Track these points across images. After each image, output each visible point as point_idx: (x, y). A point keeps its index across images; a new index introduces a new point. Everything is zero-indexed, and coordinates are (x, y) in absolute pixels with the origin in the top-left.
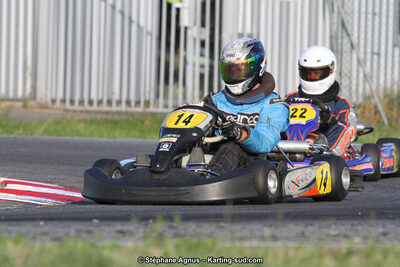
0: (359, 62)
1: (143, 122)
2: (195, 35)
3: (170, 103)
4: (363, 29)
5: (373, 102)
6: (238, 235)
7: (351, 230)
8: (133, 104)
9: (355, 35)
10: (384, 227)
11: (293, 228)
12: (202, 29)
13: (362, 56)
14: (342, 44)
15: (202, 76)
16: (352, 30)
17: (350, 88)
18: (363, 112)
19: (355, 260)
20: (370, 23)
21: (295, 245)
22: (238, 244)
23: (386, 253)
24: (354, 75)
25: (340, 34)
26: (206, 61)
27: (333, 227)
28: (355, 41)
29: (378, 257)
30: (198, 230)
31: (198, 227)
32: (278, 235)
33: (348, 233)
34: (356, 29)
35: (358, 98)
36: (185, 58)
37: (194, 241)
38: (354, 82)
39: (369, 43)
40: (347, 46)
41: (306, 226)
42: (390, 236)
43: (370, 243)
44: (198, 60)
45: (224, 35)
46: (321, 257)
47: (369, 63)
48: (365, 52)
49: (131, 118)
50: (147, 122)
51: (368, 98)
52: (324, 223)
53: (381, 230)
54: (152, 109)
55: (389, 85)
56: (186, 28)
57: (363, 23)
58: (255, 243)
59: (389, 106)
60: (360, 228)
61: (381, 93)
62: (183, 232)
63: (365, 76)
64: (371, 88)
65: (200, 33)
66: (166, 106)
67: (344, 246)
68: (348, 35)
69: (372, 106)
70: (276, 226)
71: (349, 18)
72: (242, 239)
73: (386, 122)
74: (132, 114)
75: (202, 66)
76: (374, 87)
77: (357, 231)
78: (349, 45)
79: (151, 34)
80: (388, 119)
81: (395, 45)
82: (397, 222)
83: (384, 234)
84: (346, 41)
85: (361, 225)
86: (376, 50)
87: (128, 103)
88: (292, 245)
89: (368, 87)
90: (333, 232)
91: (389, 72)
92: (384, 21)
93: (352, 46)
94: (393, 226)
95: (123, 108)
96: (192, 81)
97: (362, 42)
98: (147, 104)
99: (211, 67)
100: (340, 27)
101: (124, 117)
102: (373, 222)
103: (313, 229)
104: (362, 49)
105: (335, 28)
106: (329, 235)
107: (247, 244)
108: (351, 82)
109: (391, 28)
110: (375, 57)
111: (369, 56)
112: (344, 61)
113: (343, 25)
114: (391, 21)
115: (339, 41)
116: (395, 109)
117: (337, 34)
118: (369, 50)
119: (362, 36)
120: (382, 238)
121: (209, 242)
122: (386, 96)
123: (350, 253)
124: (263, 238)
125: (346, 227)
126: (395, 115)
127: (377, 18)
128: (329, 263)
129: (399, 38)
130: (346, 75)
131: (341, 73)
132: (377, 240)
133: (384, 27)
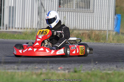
4: (48, 6)
6: (7, 68)
9: (46, 7)
10: (52, 66)
11: (24, 66)
16: (45, 5)
17: (44, 24)
20: (50, 4)
22: (7, 71)
23: (52, 74)
28: (46, 9)
29: (50, 75)
33: (41, 68)
34: (46, 5)
39: (50, 10)
40: (43, 11)
42: (54, 69)
43: (48, 71)
45: (5, 6)
46: (32, 75)
52: (34, 65)
53: (51, 67)
57: (48, 3)
58: (12, 71)
60: (45, 66)
67: (39, 71)
68: (43, 7)
71: (44, 2)
78: (44, 10)
82: (56, 64)
84: (43, 9)
88: (23, 71)
90: (36, 67)
92: (54, 3)
93: (45, 11)
100: (41, 5)
103: (30, 67)
105: (39, 5)
107: (9, 71)
108: (44, 22)
109: (56, 5)
112: (42, 15)
113: (42, 4)
114: (57, 3)
115: (41, 9)
117: (40, 7)
119: (48, 7)
120: (51, 69)
123: (41, 74)
124: (14, 69)
127: (52, 2)
128: (34, 77)
129: (59, 8)
130: (43, 20)
131: (41, 19)
132: (50, 70)
133: (54, 5)
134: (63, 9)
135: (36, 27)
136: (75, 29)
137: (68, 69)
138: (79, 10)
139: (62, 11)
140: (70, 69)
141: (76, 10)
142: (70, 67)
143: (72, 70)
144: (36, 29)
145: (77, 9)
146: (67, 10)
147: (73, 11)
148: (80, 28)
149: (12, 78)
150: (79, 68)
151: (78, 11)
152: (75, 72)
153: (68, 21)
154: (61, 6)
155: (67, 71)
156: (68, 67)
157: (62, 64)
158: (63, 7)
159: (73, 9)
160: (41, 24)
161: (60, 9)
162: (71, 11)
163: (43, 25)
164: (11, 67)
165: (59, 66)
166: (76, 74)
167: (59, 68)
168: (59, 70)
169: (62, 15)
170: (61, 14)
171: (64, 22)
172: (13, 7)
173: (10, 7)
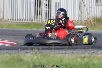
0: (86, 9)
1: (31, 25)
2: (44, 3)
3: (38, 20)
5: (90, 20)
6: (56, 53)
7: (84, 52)
8: (29, 20)
10: (93, 51)
11: (70, 51)
12: (46, 1)
13: (87, 8)
14: (82, 5)
15: (46, 13)
17: (84, 16)
18: (87, 22)
22: (56, 55)
23: (94, 57)
24: (85, 13)
25: (81, 3)
26: (47, 9)
27: (80, 51)
29: (92, 58)
30: (46, 52)
32: (66, 53)
35: (86, 19)
36: (42, 9)
37: (45, 54)
38: (85, 15)
39: (89, 5)
40: (83, 6)
41: (73, 51)
43: (90, 55)
44: (45, 9)
45: (52, 3)
46: (77, 58)
47: (89, 10)
49: (28, 24)
50: (32, 25)
51: (88, 19)
52: (78, 50)
53: (92, 52)
54: (33, 22)
55: (94, 15)
56: (42, 1)
58: (60, 55)
60: (87, 51)
61: (92, 17)
63: (88, 13)
64: (89, 16)
65: (46, 2)
66: (37, 21)
67: (83, 55)
68: (84, 3)
69: (90, 21)
70: (66, 51)
72: (57, 54)
73: (93, 25)
74: (28, 23)
75: (46, 11)
76: (90, 16)
77: (86, 52)
78: (84, 5)
79: (33, 3)
80: (94, 24)
81: (95, 5)
82: (96, 50)
83: (93, 53)
86: (90, 7)
87: (27, 20)
88: (70, 55)
89: (88, 16)
91: (94, 12)
93: (85, 5)
94: (95, 51)
95: (26, 21)
96: (44, 14)
97: (87, 5)
98: (32, 20)
99: (49, 11)
100: (81, 1)
101: (26, 24)
102: (90, 50)
103: (75, 51)
104: (87, 6)
106: (79, 53)
107: (58, 55)
108: (84, 15)
110: (90, 8)
111: (89, 8)
112: (82, 9)
116: (95, 22)
118: (89, 6)
119: (87, 3)
120: (93, 54)
121: (49, 54)
122: (93, 18)
123: (85, 57)
124: (62, 54)
126: (96, 23)
128: (79, 60)
129: (97, 3)
130: (83, 13)
131: (81, 13)
133: (92, 1)
134: (100, 4)
135: (78, 19)
139: (99, 6)
144: (78, 21)
149: (61, 61)
154: (98, 1)
157: (101, 50)
158: (100, 2)
160: (82, 17)
161: (97, 4)
163: (83, 18)
164: (60, 52)
165: (98, 51)
167: (99, 53)
168: (99, 54)
169: (99, 9)
171: (101, 14)
172: (59, 3)
173: (56, 3)
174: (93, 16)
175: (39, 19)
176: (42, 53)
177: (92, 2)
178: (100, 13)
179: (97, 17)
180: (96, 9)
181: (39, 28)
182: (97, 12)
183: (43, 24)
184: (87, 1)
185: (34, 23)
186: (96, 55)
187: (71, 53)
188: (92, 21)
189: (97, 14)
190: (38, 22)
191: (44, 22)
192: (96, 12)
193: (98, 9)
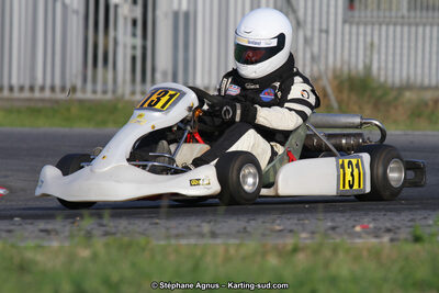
0: (306, 40)
1: (68, 110)
2: (126, 13)
3: (99, 87)
5: (322, 83)
6: (174, 232)
7: (296, 225)
8: (58, 89)
9: (302, 11)
10: (333, 220)
11: (234, 223)
12: (135, 8)
13: (309, 33)
15: (134, 59)
16: (298, 4)
19: (301, 257)
21: (237, 241)
22: (173, 242)
23: (335, 250)
24: (301, 54)
26: (138, 42)
27: (278, 222)
28: (301, 17)
29: (327, 253)
30: (130, 228)
31: (130, 224)
32: (218, 231)
33: (294, 227)
36: (115, 39)
37: (126, 239)
39: (317, 19)
41: (248, 221)
42: (339, 230)
43: (318, 238)
44: (129, 41)
45: (160, 13)
46: (264, 254)
48: (313, 30)
50: (73, 110)
51: (316, 80)
52: (269, 218)
53: (330, 224)
54: (79, 95)
55: (339, 65)
56: (116, 6)
58: (192, 241)
59: (339, 88)
60: (307, 222)
61: (330, 74)
62: (113, 230)
63: (312, 56)
64: (319, 68)
65: (131, 11)
66: (94, 92)
67: (290, 242)
70: (216, 221)
72: (177, 236)
73: (335, 106)
74: (57, 102)
75: (134, 48)
76: (323, 68)
77: (303, 224)
78: (295, 22)
79: (78, 13)
80: (338, 102)
81: (345, 22)
82: (347, 215)
83: (333, 228)
85: (307, 219)
86: (324, 27)
88: (233, 241)
89: (316, 68)
90: (278, 228)
91: (339, 51)
93: (298, 23)
94: (343, 219)
95: (47, 94)
96: (123, 64)
97: (309, 19)
98: (74, 89)
99: (144, 48)
100: (285, 2)
102: (321, 216)
103: (256, 224)
104: (309, 26)
105: (280, 3)
106: (273, 231)
107: (184, 242)
109: (341, 3)
110: (324, 35)
111: (316, 34)
113: (288, 0)
116: (346, 92)
119: (309, 12)
120: (330, 232)
121: (142, 240)
122: (335, 77)
123: (296, 250)
124: (202, 235)
125: (291, 221)
126: (346, 98)
128: (273, 261)
129: (350, 13)
132: (326, 235)
133: (332, 3)
134: (362, 15)
136: (408, 87)
137: (389, 230)
138: (421, 18)
139: (358, 24)
140: (399, 228)
141: (409, 18)
142: (396, 224)
143: (404, 234)
145: (412, 14)
146: (378, 17)
147: (400, 20)
148: (426, 82)
149: (196, 268)
150: (429, 226)
151: (418, 20)
152: (417, 239)
153: (383, 57)
154: (357, 4)
155: (386, 239)
156: (388, 225)
157: (366, 214)
158: (363, 8)
159: (400, 14)
161: (353, 17)
162: (393, 20)
164: (189, 227)
165: (356, 221)
166: (418, 247)
167: (358, 229)
168: (359, 235)
169: (361, 38)
170: (358, 34)
171: (368, 61)
172: (187, 15)
173: (176, 15)
174: (334, 70)
175: (105, 82)
176: (114, 234)
177: (332, 10)
178: (365, 56)
179: (353, 73)
180: (347, 37)
181: (104, 123)
182: (354, 52)
183: (120, 106)
184: (309, 4)
185: (81, 102)
186: (345, 237)
187: (239, 232)
188: (329, 90)
189: (353, 59)
190: (99, 96)
191: (123, 96)
192: (346, 52)
193: (354, 38)
